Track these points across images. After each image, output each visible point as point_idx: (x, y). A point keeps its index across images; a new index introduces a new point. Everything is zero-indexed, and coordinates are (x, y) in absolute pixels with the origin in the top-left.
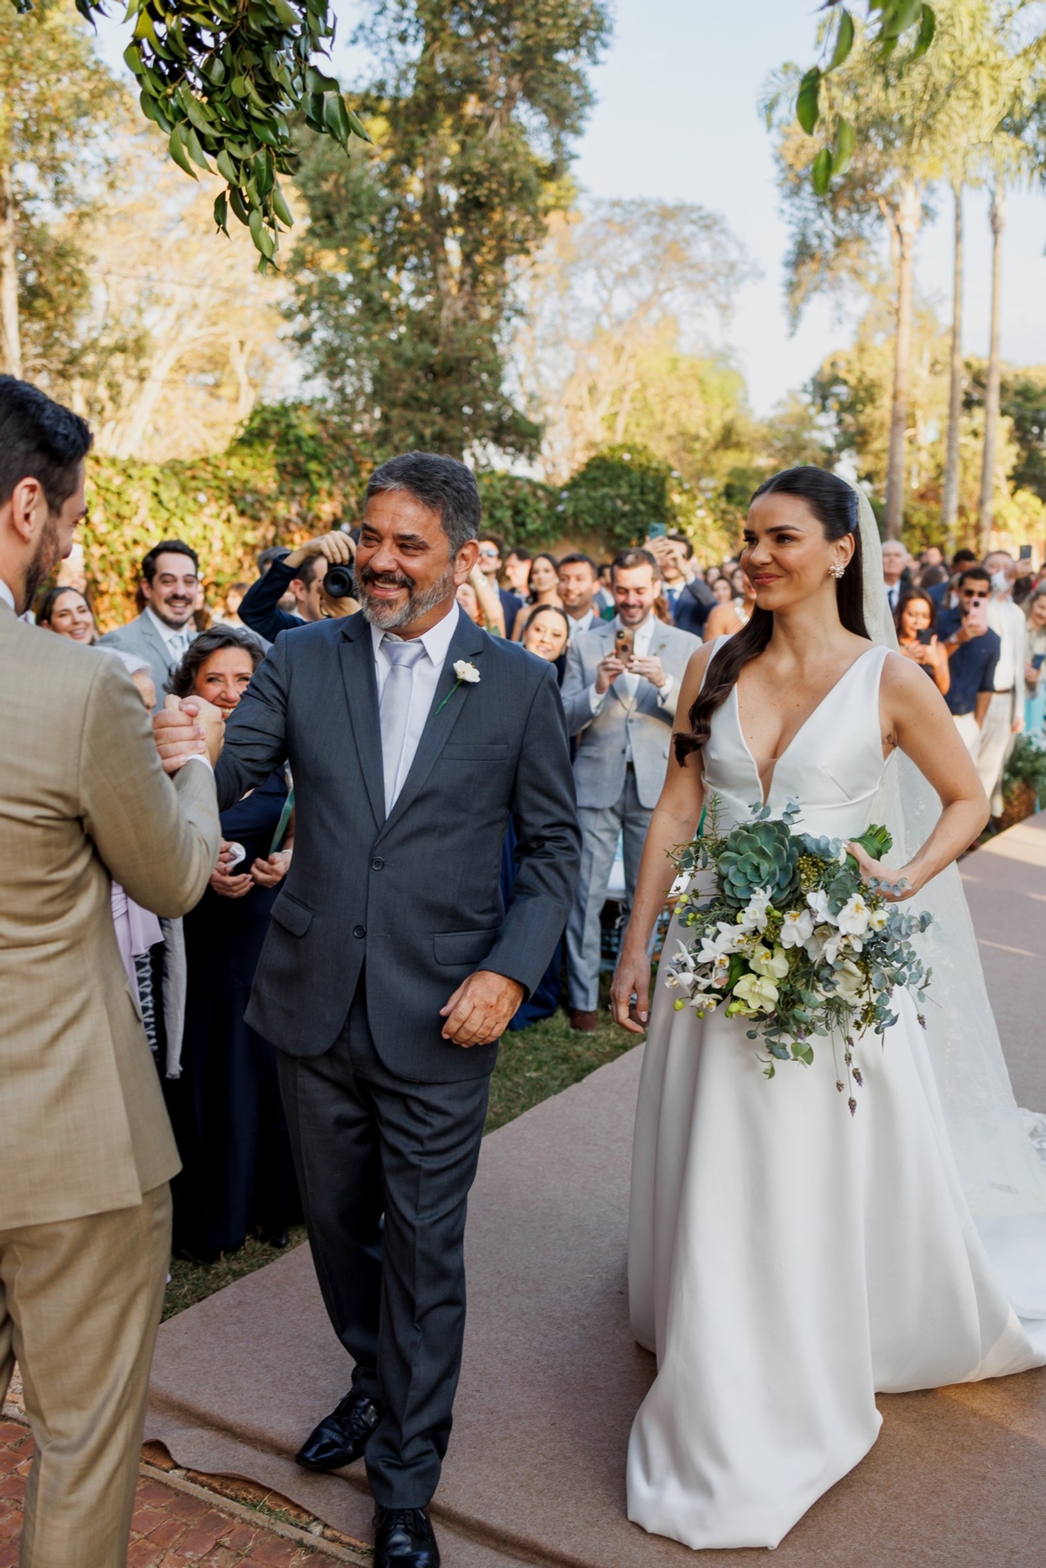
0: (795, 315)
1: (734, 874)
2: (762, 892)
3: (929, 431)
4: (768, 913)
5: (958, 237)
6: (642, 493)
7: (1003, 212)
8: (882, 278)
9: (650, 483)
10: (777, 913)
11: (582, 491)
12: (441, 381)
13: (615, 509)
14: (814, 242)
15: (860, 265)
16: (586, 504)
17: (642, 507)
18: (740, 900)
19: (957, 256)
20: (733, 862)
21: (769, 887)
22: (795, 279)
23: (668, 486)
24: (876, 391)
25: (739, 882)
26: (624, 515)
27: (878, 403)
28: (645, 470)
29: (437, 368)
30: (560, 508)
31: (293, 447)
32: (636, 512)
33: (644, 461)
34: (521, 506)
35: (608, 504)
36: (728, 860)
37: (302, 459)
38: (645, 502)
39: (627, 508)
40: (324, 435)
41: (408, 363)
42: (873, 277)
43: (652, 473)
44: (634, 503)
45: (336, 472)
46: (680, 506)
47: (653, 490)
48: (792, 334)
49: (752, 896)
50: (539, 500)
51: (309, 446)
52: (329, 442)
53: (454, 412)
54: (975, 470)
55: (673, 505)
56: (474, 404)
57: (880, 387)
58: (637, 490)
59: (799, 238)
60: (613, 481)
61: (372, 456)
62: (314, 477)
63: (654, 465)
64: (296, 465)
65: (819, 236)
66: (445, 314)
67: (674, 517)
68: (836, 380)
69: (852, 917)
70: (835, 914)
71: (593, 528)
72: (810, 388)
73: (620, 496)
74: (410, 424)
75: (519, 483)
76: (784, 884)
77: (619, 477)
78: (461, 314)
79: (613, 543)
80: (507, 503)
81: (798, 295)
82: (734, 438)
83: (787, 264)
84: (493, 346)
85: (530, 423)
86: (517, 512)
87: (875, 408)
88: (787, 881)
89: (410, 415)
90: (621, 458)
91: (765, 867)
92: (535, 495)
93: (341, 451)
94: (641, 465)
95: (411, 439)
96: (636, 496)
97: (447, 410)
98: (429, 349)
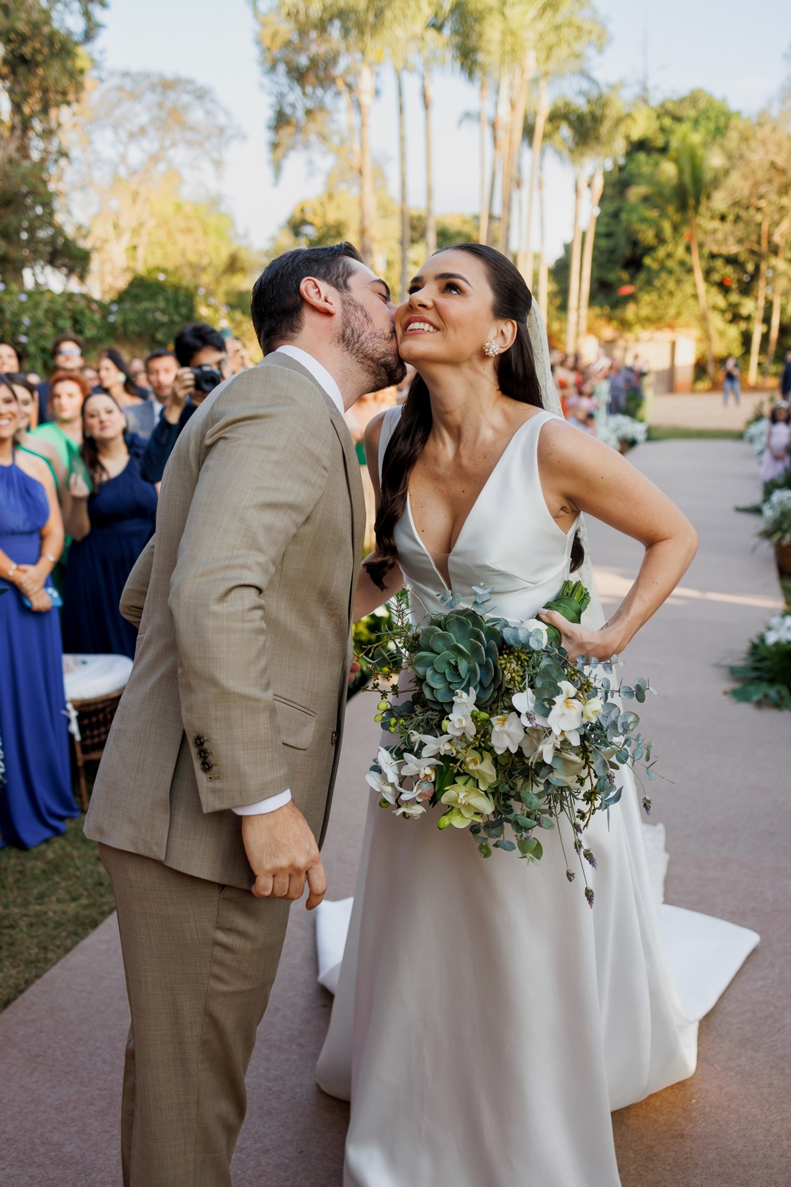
0: (277, 169)
1: (432, 676)
2: (464, 695)
4: (474, 718)
5: (401, 109)
6: (176, 306)
7: (432, 92)
8: (343, 141)
9: (181, 298)
10: (484, 715)
11: (127, 305)
13: (155, 320)
14: (288, 111)
15: (325, 131)
16: (132, 316)
17: (176, 318)
18: (442, 703)
19: (402, 124)
20: (431, 664)
21: (471, 689)
22: (276, 140)
23: (196, 301)
25: (438, 685)
26: (162, 325)
28: (177, 289)
30: (112, 319)
32: (172, 322)
33: (176, 281)
34: (79, 317)
35: (150, 316)
36: (421, 661)
38: (179, 314)
39: (165, 319)
42: (336, 140)
43: (182, 291)
44: (169, 315)
47: (185, 304)
48: (277, 184)
49: (454, 698)
50: (92, 311)
53: (13, 237)
56: (31, 230)
57: (346, 224)
58: (172, 304)
59: (278, 109)
60: (153, 297)
63: (184, 284)
65: (293, 106)
68: (304, 222)
69: (563, 715)
70: (546, 714)
71: (140, 335)
73: (158, 309)
75: (76, 299)
76: (487, 682)
77: (157, 293)
78: (15, 155)
80: (67, 314)
81: (280, 151)
82: (238, 265)
83: (270, 128)
84: (44, 183)
85: (80, 250)
86: (76, 321)
88: (490, 679)
90: (157, 280)
91: (463, 666)
92: (89, 307)
94: (173, 285)
96: (171, 309)
97: (7, 236)
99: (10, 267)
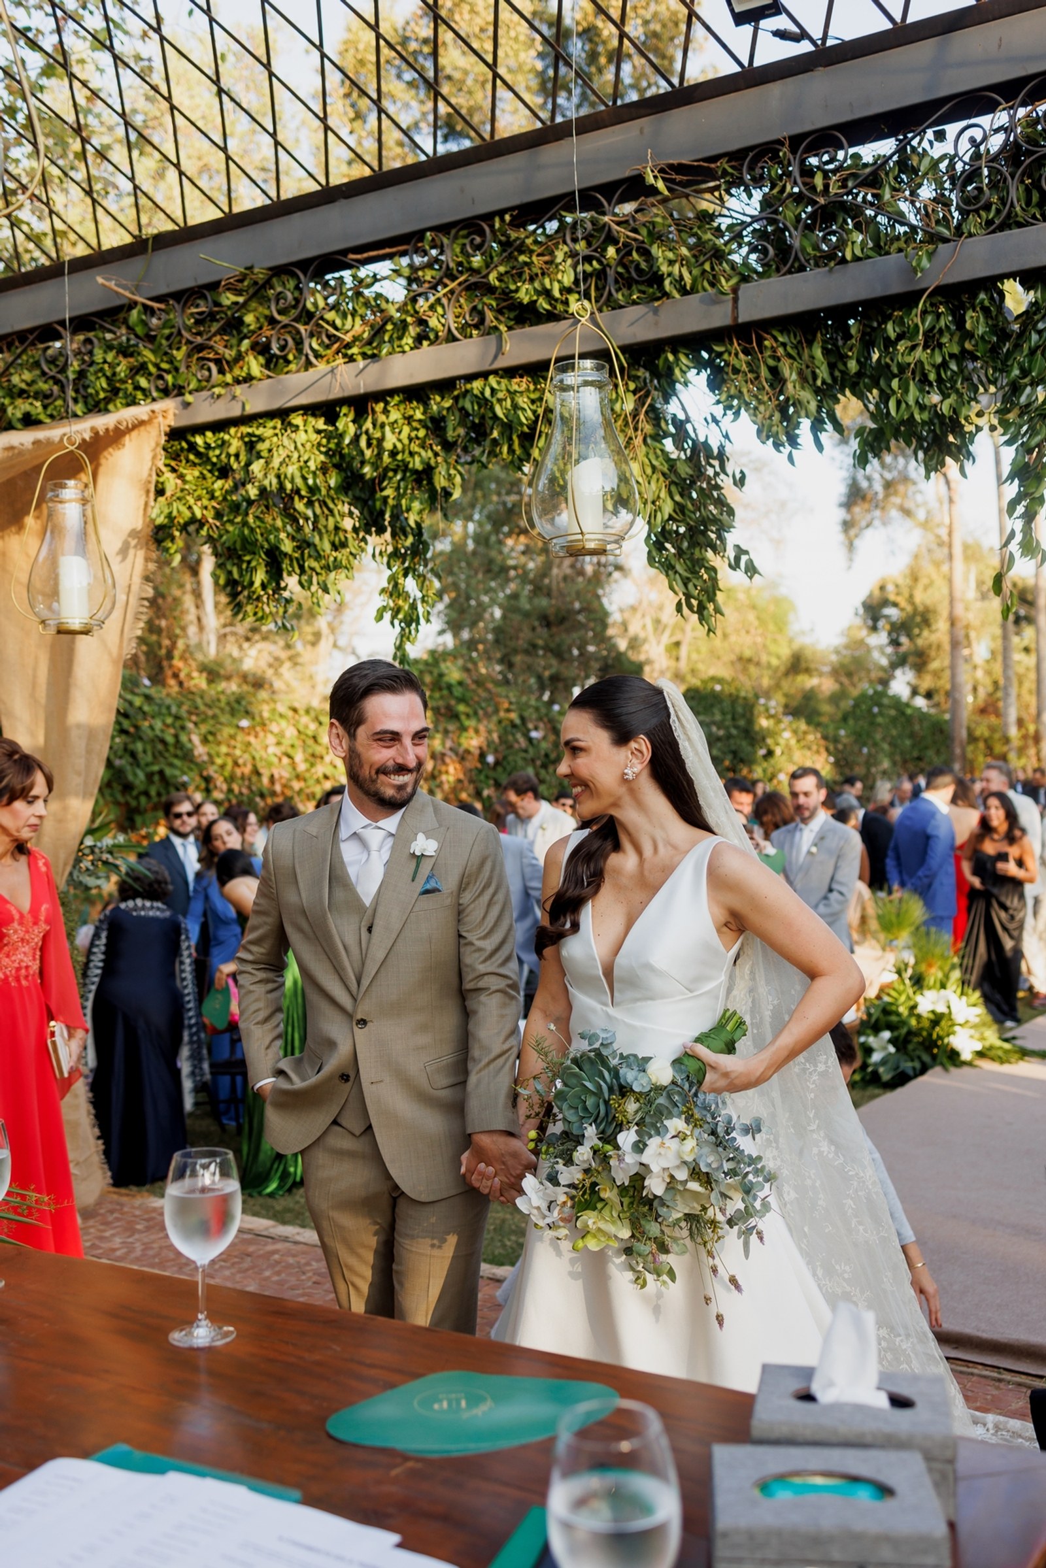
0: (851, 546)
3: (981, 649)
6: (734, 719)
8: (929, 514)
9: (740, 710)
12: (554, 630)
14: (864, 484)
15: (909, 504)
17: (734, 732)
22: (848, 517)
23: (756, 712)
24: (931, 616)
26: (719, 739)
27: (934, 627)
28: (734, 699)
29: (552, 618)
32: (729, 736)
33: (733, 691)
37: (453, 702)
38: (736, 727)
39: (721, 733)
40: (469, 681)
41: (527, 615)
42: (921, 515)
43: (741, 701)
44: (727, 729)
45: (481, 712)
46: (768, 729)
47: (743, 716)
48: (850, 567)
51: (458, 691)
52: (474, 687)
53: (566, 656)
54: (1029, 684)
55: (761, 728)
56: (581, 648)
57: (935, 612)
58: (729, 717)
59: (852, 485)
60: (707, 710)
61: (507, 697)
62: (463, 717)
63: (743, 694)
64: (449, 708)
65: (870, 481)
67: (764, 739)
68: (885, 603)
72: (861, 611)
73: (714, 723)
74: (529, 668)
77: (712, 706)
78: (568, 571)
81: (852, 532)
82: (803, 665)
83: (841, 505)
84: (598, 597)
85: (632, 663)
87: (931, 632)
89: (528, 659)
90: (713, 690)
93: (484, 694)
94: (731, 695)
95: (532, 680)
96: (728, 722)
97: (559, 653)
98: (544, 602)
99: (560, 685)
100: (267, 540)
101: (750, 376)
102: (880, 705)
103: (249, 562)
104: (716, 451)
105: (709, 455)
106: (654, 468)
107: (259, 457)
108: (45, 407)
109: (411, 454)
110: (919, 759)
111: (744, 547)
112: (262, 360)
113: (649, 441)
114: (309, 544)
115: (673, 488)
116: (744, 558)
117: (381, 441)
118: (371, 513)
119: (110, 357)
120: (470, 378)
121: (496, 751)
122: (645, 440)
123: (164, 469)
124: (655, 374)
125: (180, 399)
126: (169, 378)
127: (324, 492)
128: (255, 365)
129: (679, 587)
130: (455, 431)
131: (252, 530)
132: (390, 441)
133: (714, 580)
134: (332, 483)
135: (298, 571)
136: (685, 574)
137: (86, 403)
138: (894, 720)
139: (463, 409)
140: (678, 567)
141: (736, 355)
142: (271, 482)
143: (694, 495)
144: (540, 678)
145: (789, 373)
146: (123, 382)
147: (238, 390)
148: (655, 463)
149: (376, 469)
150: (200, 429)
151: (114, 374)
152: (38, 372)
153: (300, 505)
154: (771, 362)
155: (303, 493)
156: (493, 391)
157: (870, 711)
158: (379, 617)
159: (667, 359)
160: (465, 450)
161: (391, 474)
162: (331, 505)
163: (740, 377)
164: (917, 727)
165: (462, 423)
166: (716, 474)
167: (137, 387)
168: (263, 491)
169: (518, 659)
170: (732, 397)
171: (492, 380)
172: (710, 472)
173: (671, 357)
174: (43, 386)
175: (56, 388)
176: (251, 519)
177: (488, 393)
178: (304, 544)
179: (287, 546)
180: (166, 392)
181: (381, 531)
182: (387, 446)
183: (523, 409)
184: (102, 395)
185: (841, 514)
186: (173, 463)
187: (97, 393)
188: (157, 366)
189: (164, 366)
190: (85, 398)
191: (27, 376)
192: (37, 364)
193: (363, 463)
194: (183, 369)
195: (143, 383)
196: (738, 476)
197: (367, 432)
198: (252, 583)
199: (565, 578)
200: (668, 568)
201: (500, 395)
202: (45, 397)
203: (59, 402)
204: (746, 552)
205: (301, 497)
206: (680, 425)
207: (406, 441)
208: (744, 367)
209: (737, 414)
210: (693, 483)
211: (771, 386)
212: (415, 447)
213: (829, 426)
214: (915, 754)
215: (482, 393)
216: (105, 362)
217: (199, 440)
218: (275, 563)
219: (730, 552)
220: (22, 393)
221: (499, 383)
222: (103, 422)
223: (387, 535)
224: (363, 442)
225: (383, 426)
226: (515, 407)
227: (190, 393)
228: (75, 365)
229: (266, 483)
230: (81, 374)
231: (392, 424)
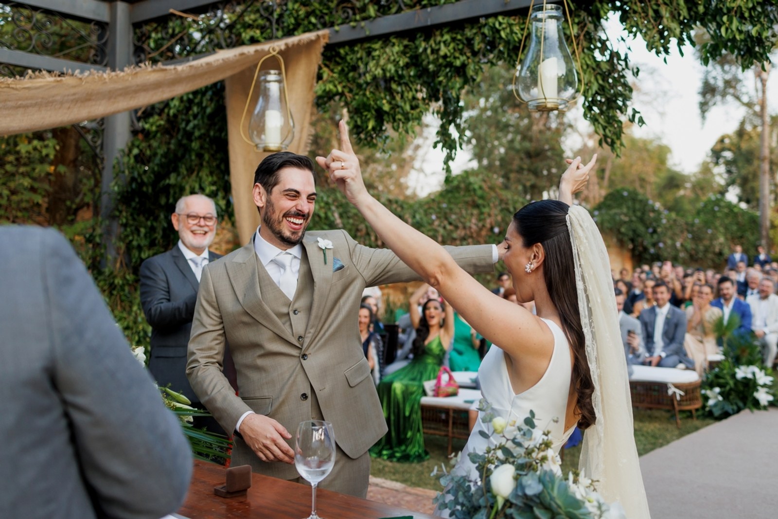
0: (703, 117)
6: (634, 212)
8: (751, 99)
9: (638, 205)
11: (604, 211)
12: (533, 160)
13: (621, 220)
14: (712, 81)
15: (738, 92)
16: (606, 217)
17: (634, 219)
22: (703, 100)
23: (647, 209)
26: (625, 222)
28: (635, 200)
29: (532, 153)
31: (472, 193)
32: (631, 221)
33: (634, 195)
35: (617, 218)
38: (635, 216)
39: (626, 219)
40: (485, 187)
41: (518, 151)
42: (745, 99)
43: (639, 202)
44: (629, 217)
45: (491, 205)
46: (654, 218)
47: (640, 210)
51: (479, 192)
52: (487, 190)
53: (539, 174)
55: (650, 218)
56: (549, 170)
58: (631, 210)
59: (705, 80)
60: (619, 206)
62: (482, 207)
63: (640, 197)
64: (474, 201)
65: (715, 78)
66: (535, 128)
67: (652, 223)
68: (724, 149)
71: (611, 230)
72: (710, 153)
73: (623, 214)
74: (519, 181)
77: (622, 204)
78: (542, 128)
79: (620, 237)
81: (705, 109)
82: (675, 183)
83: (700, 94)
89: (518, 176)
90: (622, 195)
93: (492, 194)
94: (632, 197)
95: (520, 188)
96: (631, 213)
97: (536, 173)
98: (527, 144)
100: (376, 104)
101: (643, 15)
102: (719, 206)
103: (366, 116)
104: (623, 57)
105: (619, 59)
106: (588, 66)
107: (373, 58)
108: (262, 33)
109: (455, 58)
110: (741, 237)
111: (637, 110)
112: (376, 7)
113: (586, 50)
114: (398, 106)
115: (599, 77)
116: (637, 116)
117: (439, 50)
118: (432, 90)
119: (296, 6)
120: (487, 16)
121: (499, 226)
122: (583, 51)
123: (323, 66)
124: (590, 14)
125: (332, 29)
126: (327, 18)
127: (407, 78)
128: (372, 11)
129: (601, 132)
130: (478, 45)
131: (368, 99)
132: (443, 50)
133: (620, 128)
134: (412, 73)
135: (391, 120)
136: (605, 124)
137: (283, 31)
138: (727, 215)
139: (483, 34)
140: (601, 121)
141: (635, 3)
142: (379, 72)
143: (611, 81)
144: (524, 186)
145: (665, 12)
146: (303, 20)
147: (363, 24)
148: (589, 62)
149: (436, 66)
150: (342, 44)
151: (298, 16)
152: (258, 15)
153: (394, 86)
154: (655, 7)
155: (396, 78)
156: (500, 24)
157: (713, 208)
158: (435, 146)
159: (596, 6)
160: (484, 56)
161: (443, 68)
162: (411, 85)
163: (637, 15)
164: (740, 219)
165: (483, 41)
166: (623, 69)
167: (310, 23)
168: (375, 78)
169: (512, 176)
170: (632, 27)
171: (500, 18)
172: (620, 68)
173: (599, 5)
174: (261, 22)
175: (268, 24)
176: (368, 93)
177: (497, 25)
178: (395, 107)
179: (386, 107)
180: (324, 25)
181: (437, 100)
182: (442, 53)
183: (516, 34)
184: (291, 27)
185: (699, 98)
186: (327, 63)
187: (289, 26)
188: (321, 11)
189: (325, 11)
190: (283, 28)
191: (253, 17)
192: (258, 11)
193: (429, 63)
194: (334, 13)
195: (313, 20)
196: (635, 70)
197: (431, 46)
198: (367, 127)
199: (541, 132)
200: (594, 120)
201: (504, 26)
202: (263, 28)
203: (269, 31)
204: (639, 112)
205: (395, 81)
206: (603, 43)
207: (452, 51)
208: (640, 10)
209: (635, 36)
210: (610, 74)
211: (655, 20)
212: (457, 55)
213: (687, 42)
214: (739, 234)
215: (494, 24)
216: (293, 9)
217: (342, 51)
218: (380, 116)
219: (630, 112)
220: (250, 26)
221: (503, 19)
222: (292, 40)
223: (441, 102)
224: (429, 51)
225: (440, 42)
226: (512, 32)
227: (338, 25)
228: (278, 11)
229: (376, 73)
230: (281, 16)
231: (445, 42)
